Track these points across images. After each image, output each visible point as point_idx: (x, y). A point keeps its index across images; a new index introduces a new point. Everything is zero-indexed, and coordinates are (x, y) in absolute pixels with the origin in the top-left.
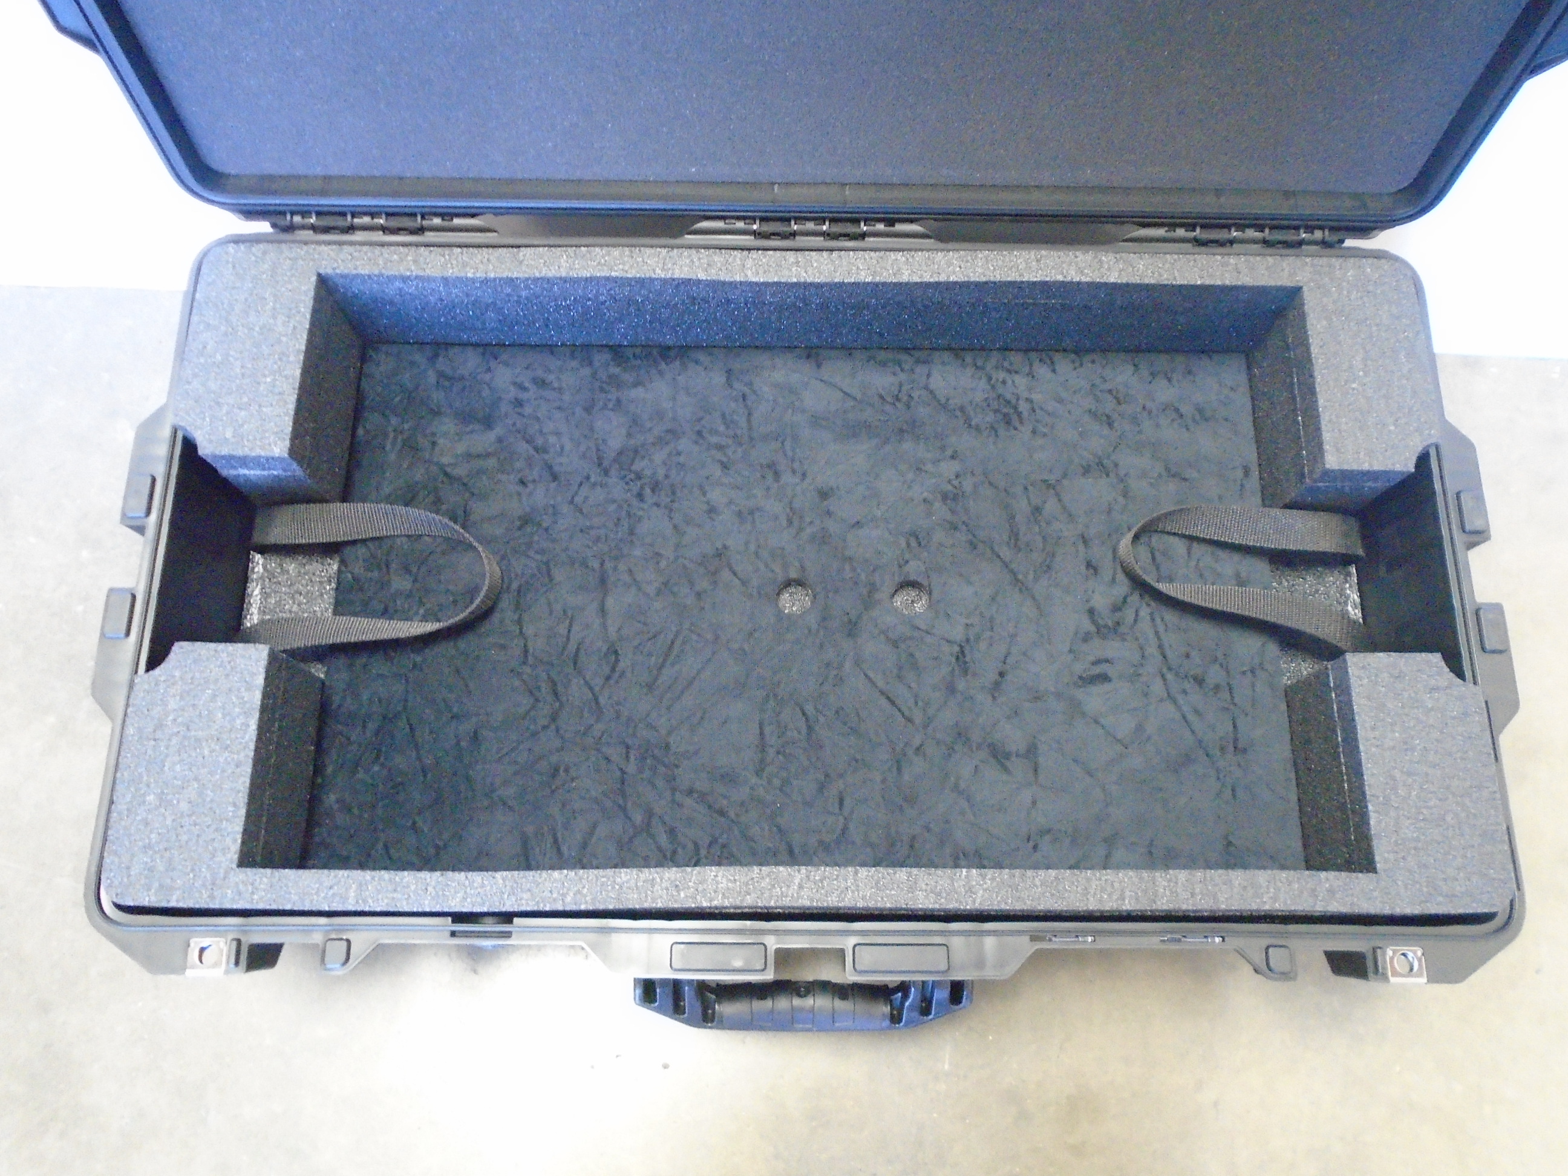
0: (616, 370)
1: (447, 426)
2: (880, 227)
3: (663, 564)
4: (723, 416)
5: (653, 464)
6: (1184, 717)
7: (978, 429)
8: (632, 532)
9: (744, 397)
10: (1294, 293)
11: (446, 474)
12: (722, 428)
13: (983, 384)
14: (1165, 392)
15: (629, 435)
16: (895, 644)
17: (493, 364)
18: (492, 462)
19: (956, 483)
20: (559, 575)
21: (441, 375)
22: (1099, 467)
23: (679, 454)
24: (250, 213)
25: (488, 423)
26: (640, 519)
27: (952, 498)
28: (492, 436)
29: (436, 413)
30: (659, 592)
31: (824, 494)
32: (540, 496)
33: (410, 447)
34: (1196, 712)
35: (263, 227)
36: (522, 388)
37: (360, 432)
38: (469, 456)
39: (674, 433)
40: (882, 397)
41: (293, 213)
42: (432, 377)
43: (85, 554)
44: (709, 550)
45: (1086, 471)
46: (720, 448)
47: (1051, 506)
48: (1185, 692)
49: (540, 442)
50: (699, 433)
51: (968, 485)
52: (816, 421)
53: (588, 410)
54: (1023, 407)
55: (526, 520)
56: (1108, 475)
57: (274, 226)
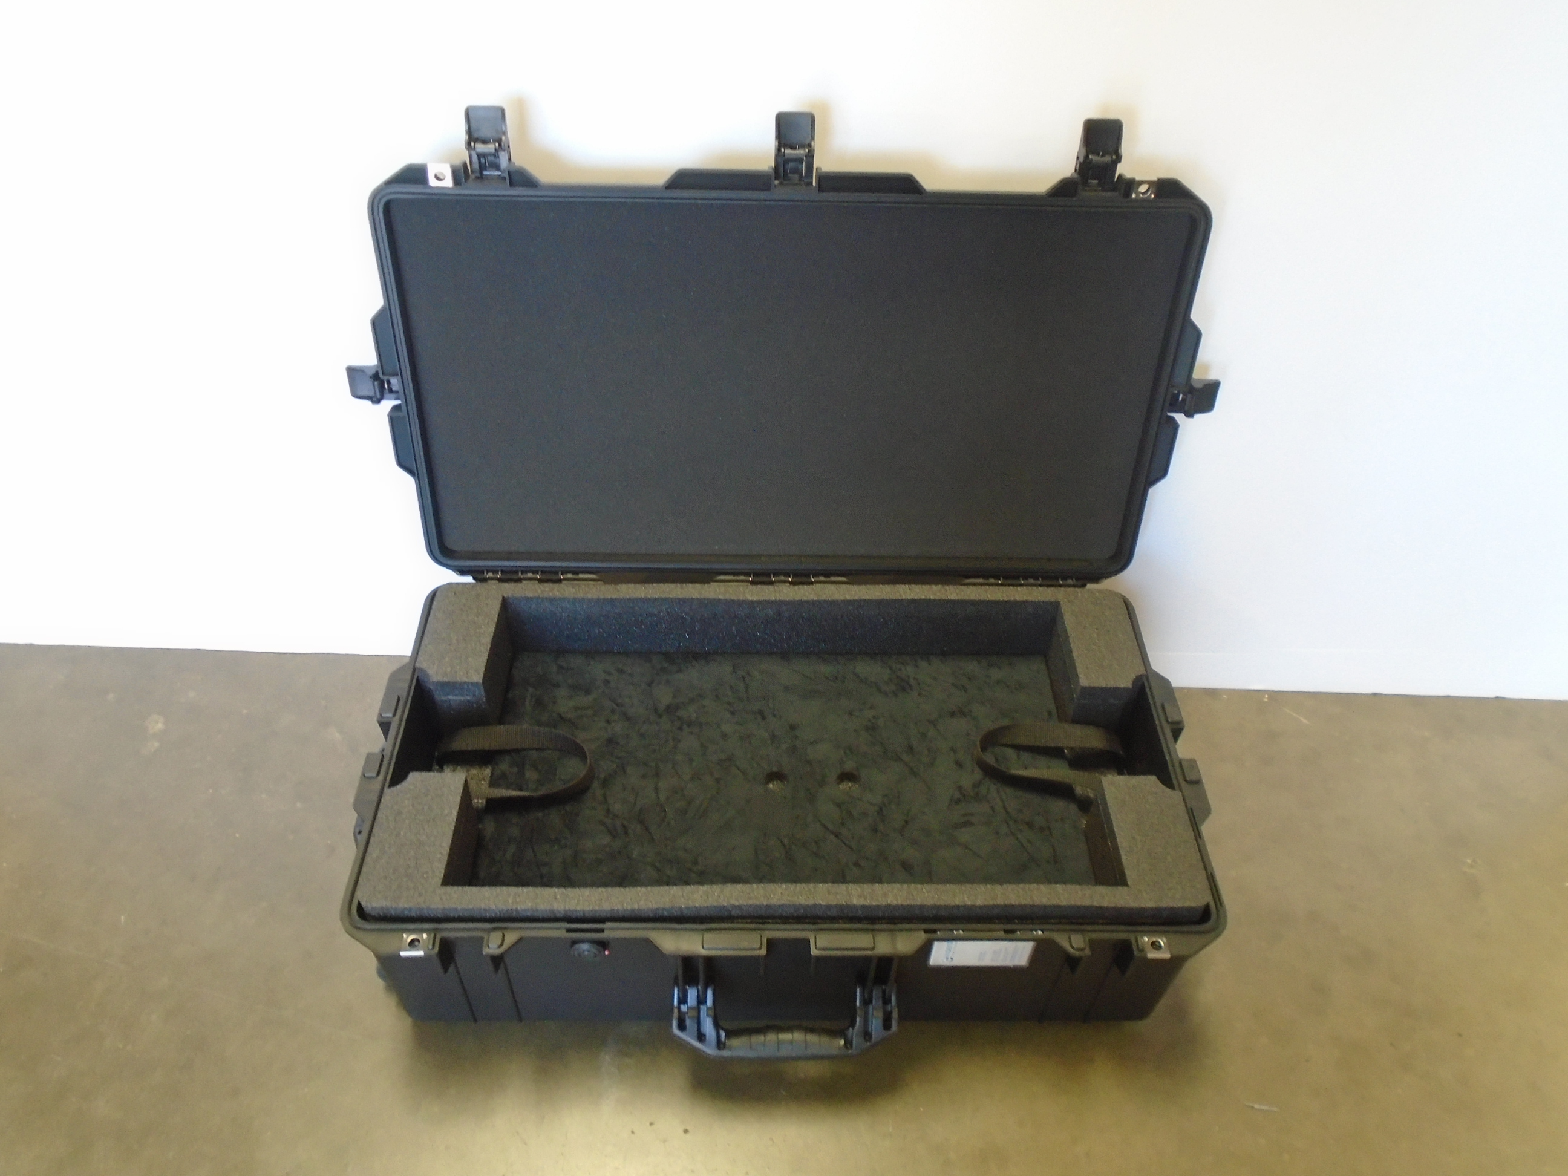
0: (666, 665)
1: (563, 692)
2: (822, 578)
3: (694, 764)
4: (731, 687)
5: (690, 712)
6: (1022, 845)
7: (886, 694)
8: (675, 747)
9: (744, 678)
10: (1056, 605)
11: (561, 718)
12: (730, 693)
13: (888, 671)
14: (996, 674)
15: (674, 697)
16: (839, 805)
17: (592, 662)
18: (590, 712)
19: (873, 721)
20: (629, 769)
21: (561, 667)
22: (960, 712)
23: (704, 707)
24: (462, 572)
25: (588, 692)
26: (680, 741)
27: (872, 728)
28: (590, 698)
29: (557, 685)
30: (692, 779)
31: (793, 727)
32: (618, 728)
33: (539, 703)
34: (1029, 842)
35: (469, 579)
36: (609, 673)
37: (510, 696)
38: (576, 708)
39: (701, 696)
40: (828, 678)
41: (488, 572)
42: (554, 668)
43: (299, 805)
44: (723, 757)
45: (953, 714)
46: (729, 703)
47: (932, 732)
48: (1021, 831)
49: (620, 701)
50: (717, 697)
51: (881, 722)
52: (787, 689)
53: (650, 684)
54: (912, 682)
55: (610, 741)
56: (965, 716)
57: (474, 578)
